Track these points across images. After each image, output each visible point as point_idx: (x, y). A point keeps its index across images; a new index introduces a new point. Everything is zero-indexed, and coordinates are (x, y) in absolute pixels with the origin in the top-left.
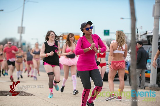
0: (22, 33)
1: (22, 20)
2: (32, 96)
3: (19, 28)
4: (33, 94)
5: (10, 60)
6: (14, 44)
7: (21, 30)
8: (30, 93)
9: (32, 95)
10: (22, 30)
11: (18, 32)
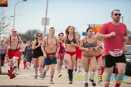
0: (46, 25)
1: (47, 11)
3: (43, 19)
5: (112, 54)
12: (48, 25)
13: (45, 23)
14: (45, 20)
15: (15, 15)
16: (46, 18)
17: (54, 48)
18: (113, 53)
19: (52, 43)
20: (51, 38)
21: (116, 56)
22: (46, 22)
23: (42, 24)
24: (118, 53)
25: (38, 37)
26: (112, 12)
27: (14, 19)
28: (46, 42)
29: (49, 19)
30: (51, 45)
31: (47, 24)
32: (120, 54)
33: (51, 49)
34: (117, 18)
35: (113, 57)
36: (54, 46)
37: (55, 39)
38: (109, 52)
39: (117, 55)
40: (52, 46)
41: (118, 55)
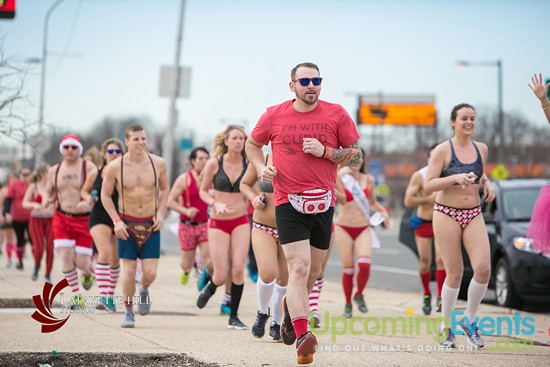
0: (177, 94)
1: (180, 39)
3: (164, 70)
5: (298, 203)
7: (176, 82)
12: (187, 96)
13: (172, 87)
14: (173, 77)
15: (45, 53)
16: (179, 70)
17: (148, 198)
18: (302, 202)
19: (139, 182)
20: (134, 164)
21: (307, 212)
22: (178, 82)
23: (162, 93)
24: (316, 203)
25: (107, 154)
26: (294, 70)
27: (43, 73)
28: (116, 180)
29: (189, 70)
30: (137, 189)
31: (183, 91)
32: (322, 206)
33: (141, 203)
34: (307, 93)
35: (299, 213)
36: (148, 192)
37: (147, 163)
38: (289, 196)
39: (311, 207)
40: (139, 192)
41: (316, 211)
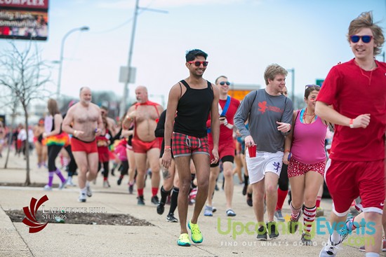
0: (128, 81)
1: (131, 53)
2: (149, 227)
3: (122, 69)
4: (152, 223)
6: (109, 105)
8: (145, 220)
9: (148, 224)
10: (129, 75)
11: (121, 80)
13: (126, 78)
14: (127, 72)
15: (62, 58)
16: (130, 69)
27: (61, 68)
29: (135, 69)
31: (131, 80)
